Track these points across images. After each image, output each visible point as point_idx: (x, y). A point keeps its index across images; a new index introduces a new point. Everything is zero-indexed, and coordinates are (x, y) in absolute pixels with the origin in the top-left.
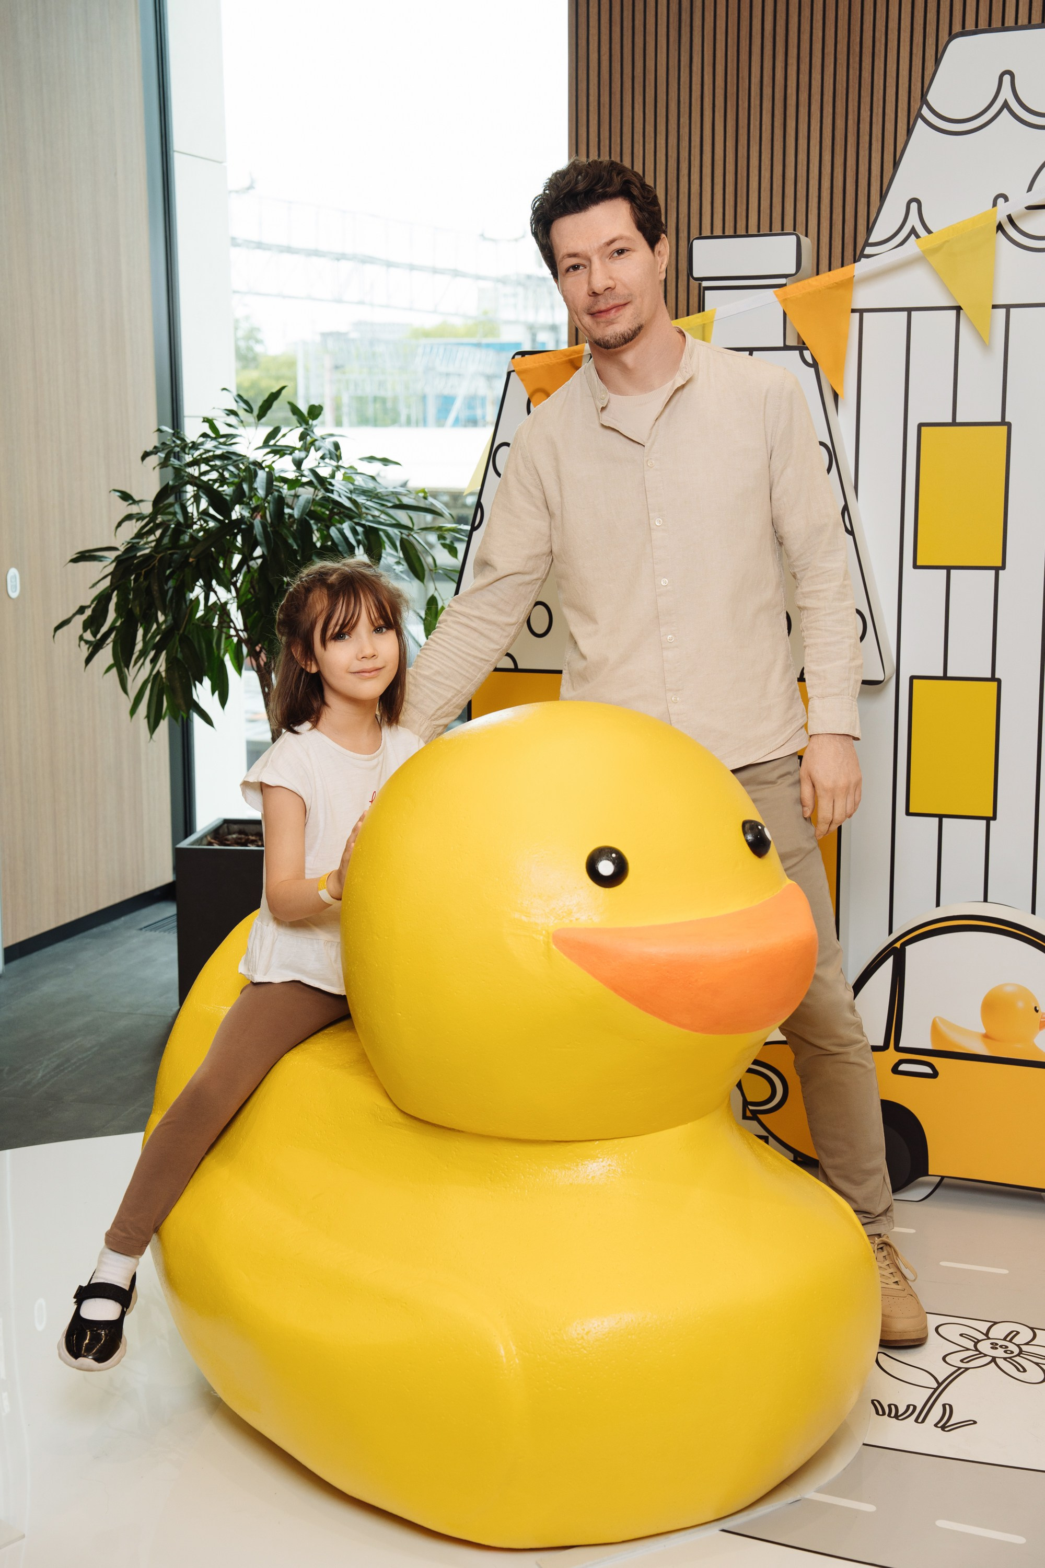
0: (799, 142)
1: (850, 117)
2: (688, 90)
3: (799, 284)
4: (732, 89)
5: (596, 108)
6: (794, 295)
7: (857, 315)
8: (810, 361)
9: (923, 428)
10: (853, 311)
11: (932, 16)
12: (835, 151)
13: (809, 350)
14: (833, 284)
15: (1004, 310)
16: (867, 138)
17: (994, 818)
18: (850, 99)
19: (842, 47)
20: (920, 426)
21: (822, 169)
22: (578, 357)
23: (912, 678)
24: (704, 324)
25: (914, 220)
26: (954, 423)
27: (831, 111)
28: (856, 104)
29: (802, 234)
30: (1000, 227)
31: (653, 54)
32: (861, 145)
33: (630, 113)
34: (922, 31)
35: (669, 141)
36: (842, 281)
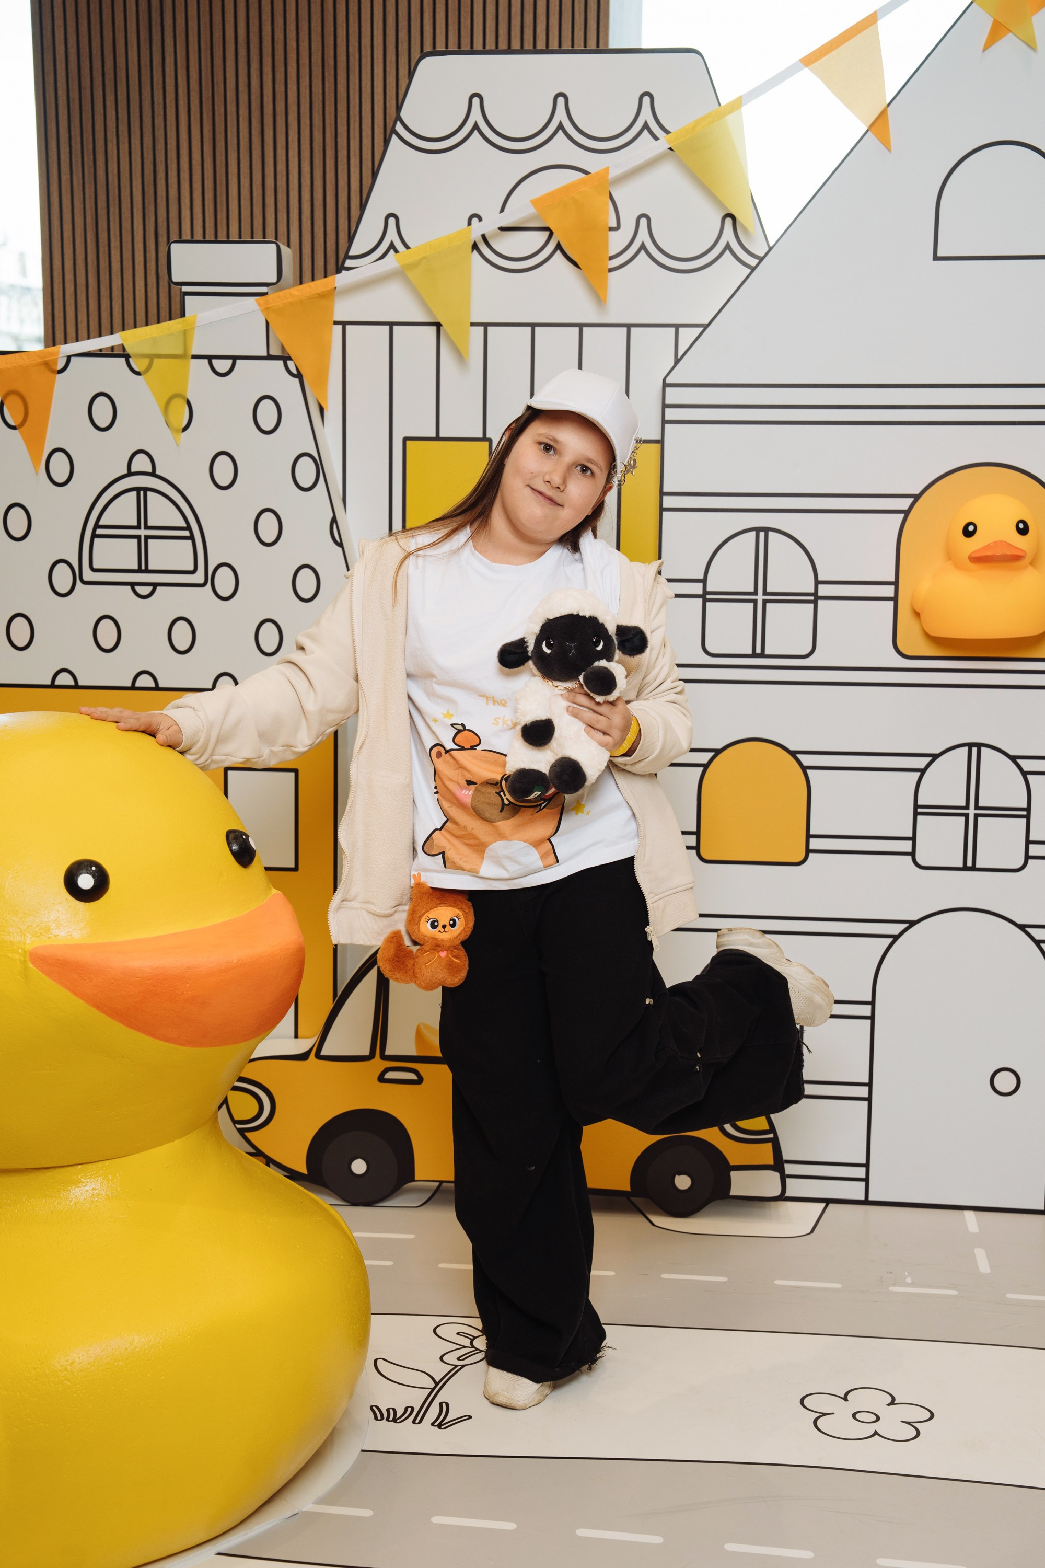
2: (161, 91)
3: (281, 293)
4: (207, 94)
5: (66, 102)
6: (276, 304)
7: (340, 327)
8: (295, 372)
9: (408, 442)
10: (336, 323)
13: (290, 359)
14: (314, 295)
15: (482, 328)
16: (345, 152)
20: (405, 439)
22: (54, 359)
24: (185, 330)
25: (392, 235)
26: (438, 438)
29: (284, 244)
30: (475, 247)
31: (124, 51)
32: (339, 159)
33: (102, 111)
35: (144, 142)
36: (323, 292)
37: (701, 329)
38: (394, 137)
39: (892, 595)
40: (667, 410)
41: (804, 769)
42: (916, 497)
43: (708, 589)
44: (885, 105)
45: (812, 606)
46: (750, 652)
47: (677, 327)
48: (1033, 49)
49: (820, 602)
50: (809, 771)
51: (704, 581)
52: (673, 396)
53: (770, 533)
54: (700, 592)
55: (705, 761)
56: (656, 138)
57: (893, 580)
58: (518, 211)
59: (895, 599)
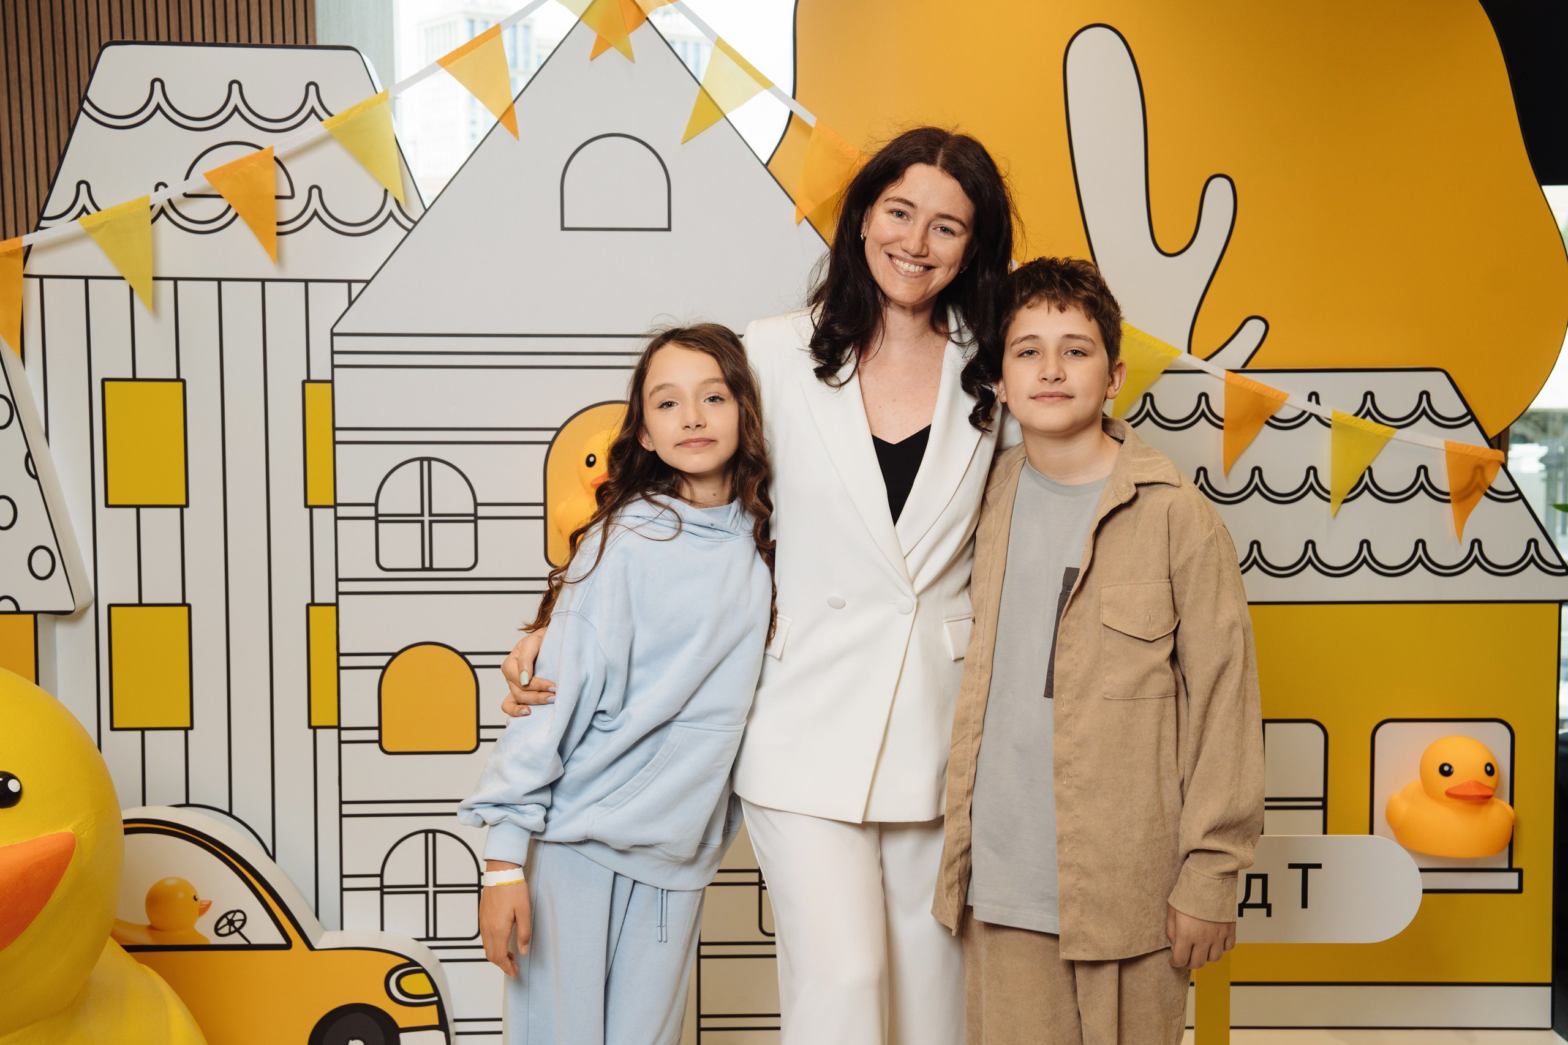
0: (12, 115)
1: (60, 96)
7: (35, 281)
9: (106, 383)
10: (30, 277)
11: (127, 16)
12: (48, 126)
15: (173, 282)
17: (192, 728)
18: (58, 81)
19: (47, 34)
20: (104, 381)
21: (37, 140)
23: (110, 606)
25: (84, 199)
26: (134, 379)
27: (41, 89)
28: (65, 86)
30: (162, 211)
34: (120, 28)
37: (364, 284)
38: (82, 113)
39: (542, 514)
40: (335, 356)
41: (473, 668)
42: (558, 430)
43: (380, 512)
44: (512, 102)
45: (472, 525)
46: (420, 566)
47: (350, 282)
48: (633, 61)
49: (479, 521)
50: (477, 670)
51: (376, 505)
52: (341, 343)
53: (433, 463)
54: (373, 514)
55: (384, 664)
56: (321, 120)
57: (542, 501)
58: (198, 182)
59: (545, 518)
